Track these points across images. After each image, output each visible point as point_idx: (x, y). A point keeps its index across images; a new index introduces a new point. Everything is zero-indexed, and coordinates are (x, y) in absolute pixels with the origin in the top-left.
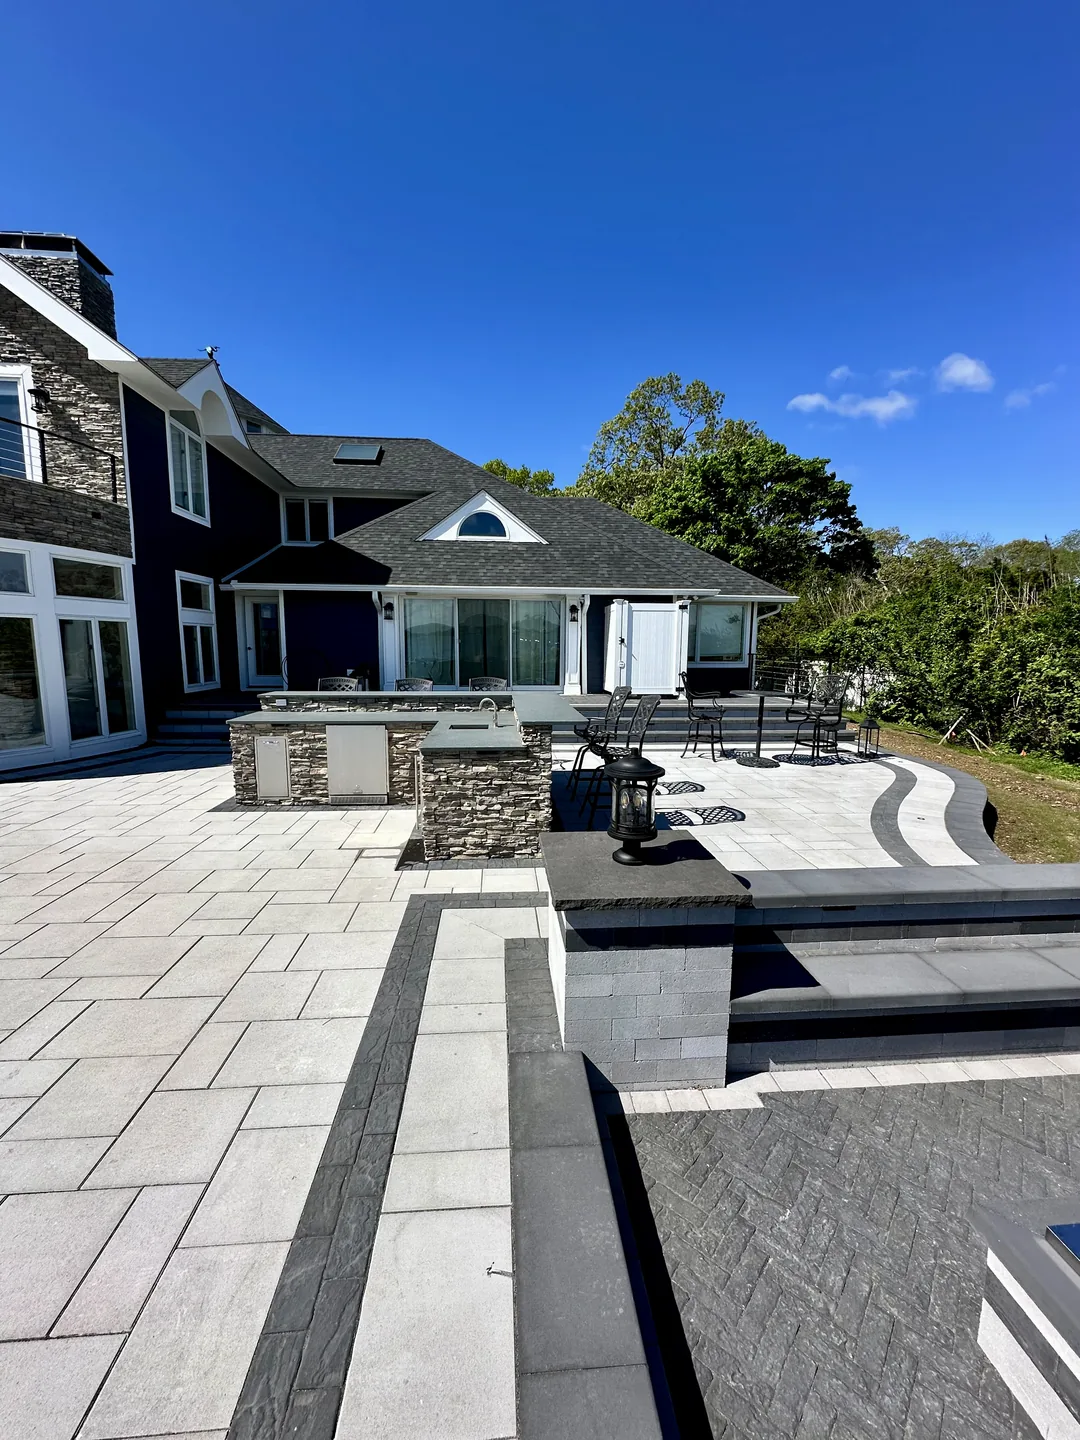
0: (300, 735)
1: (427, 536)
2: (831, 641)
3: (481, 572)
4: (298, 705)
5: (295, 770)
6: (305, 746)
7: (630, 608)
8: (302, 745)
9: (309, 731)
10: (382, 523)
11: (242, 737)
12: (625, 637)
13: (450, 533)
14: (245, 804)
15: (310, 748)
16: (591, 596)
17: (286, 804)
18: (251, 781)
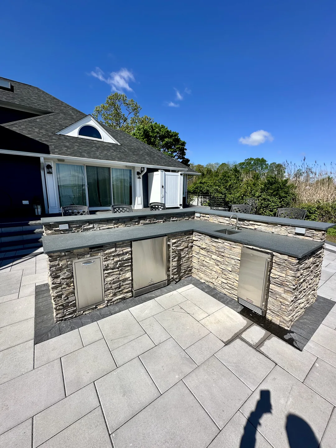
0: (113, 252)
1: (62, 133)
2: (195, 188)
3: (98, 153)
4: (77, 228)
5: (109, 279)
6: (116, 259)
7: (165, 173)
8: (113, 259)
9: (119, 247)
10: (30, 122)
11: (61, 264)
12: (164, 185)
13: (74, 133)
14: (65, 320)
15: (119, 261)
16: (147, 168)
17: (102, 307)
18: (71, 299)
